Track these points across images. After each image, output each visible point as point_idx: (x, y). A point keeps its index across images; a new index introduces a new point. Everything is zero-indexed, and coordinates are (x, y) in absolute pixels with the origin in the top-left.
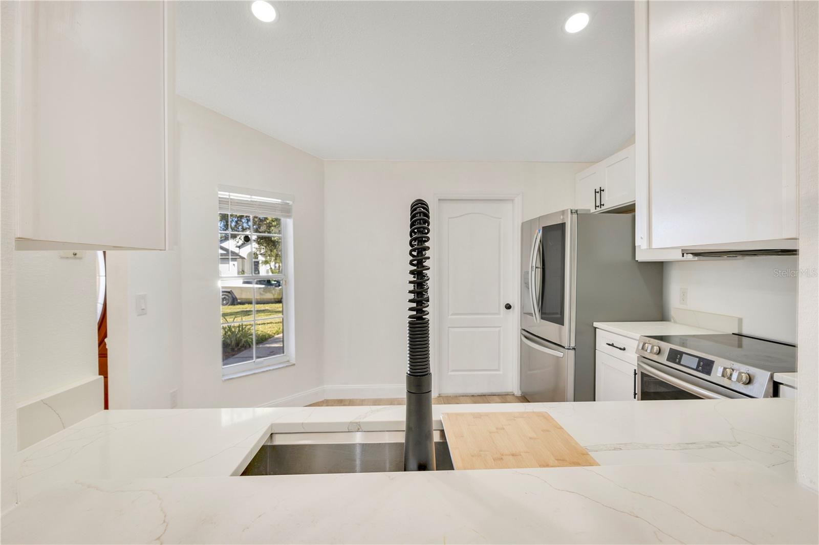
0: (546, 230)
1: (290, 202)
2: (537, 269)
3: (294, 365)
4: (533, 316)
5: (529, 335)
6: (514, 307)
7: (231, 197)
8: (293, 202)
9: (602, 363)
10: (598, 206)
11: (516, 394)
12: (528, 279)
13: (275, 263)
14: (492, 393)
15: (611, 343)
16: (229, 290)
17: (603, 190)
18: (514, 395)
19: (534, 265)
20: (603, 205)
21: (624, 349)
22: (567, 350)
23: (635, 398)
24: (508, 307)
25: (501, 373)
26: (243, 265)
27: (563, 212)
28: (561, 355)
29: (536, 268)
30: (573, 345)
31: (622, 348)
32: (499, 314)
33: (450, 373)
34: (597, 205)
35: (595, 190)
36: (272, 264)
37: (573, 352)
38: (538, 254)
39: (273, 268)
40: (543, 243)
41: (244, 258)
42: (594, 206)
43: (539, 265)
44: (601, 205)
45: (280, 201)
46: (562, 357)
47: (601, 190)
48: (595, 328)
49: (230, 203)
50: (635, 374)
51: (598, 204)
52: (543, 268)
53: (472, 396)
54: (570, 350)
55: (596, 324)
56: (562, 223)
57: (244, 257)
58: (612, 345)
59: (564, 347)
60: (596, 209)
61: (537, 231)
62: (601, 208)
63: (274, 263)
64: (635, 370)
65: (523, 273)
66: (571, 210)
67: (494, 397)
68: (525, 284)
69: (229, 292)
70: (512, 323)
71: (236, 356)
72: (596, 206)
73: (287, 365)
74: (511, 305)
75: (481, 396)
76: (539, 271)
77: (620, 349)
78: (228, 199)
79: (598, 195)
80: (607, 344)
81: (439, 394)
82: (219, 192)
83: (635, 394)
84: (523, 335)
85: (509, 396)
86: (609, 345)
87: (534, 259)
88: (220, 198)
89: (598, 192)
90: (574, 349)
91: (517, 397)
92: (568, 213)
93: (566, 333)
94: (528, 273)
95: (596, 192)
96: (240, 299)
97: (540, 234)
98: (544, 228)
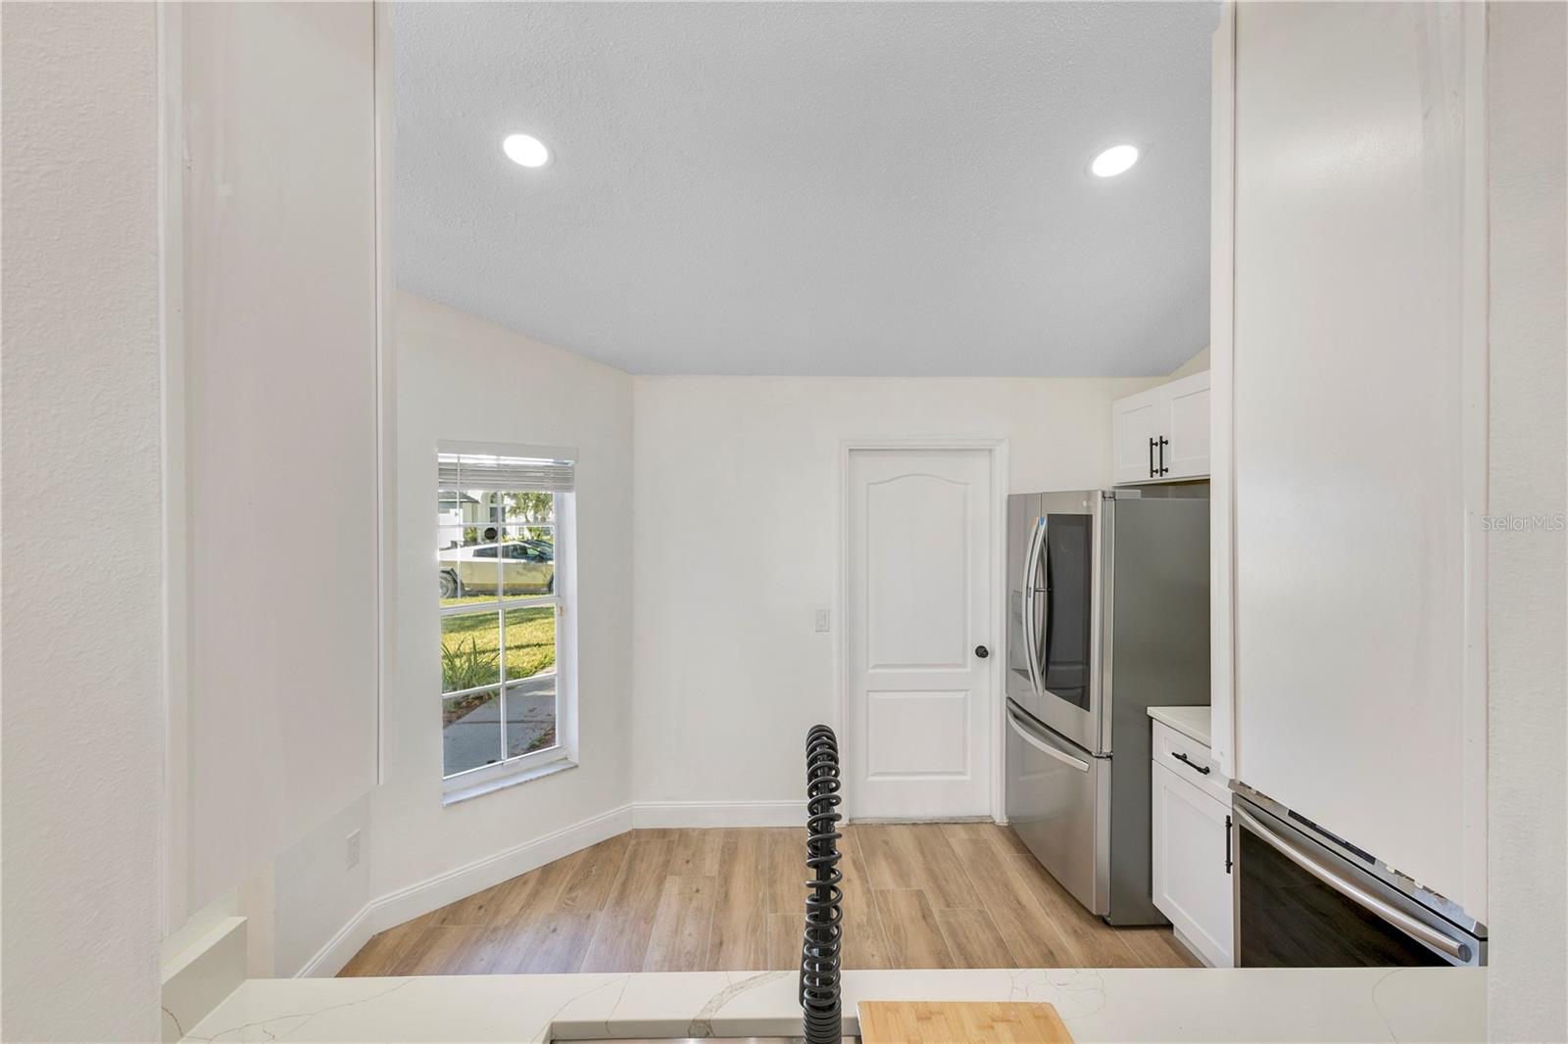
0: (1054, 520)
1: (571, 462)
2: (1037, 593)
3: (577, 766)
4: (1029, 679)
5: (1020, 714)
6: (993, 654)
7: (462, 461)
8: (576, 462)
9: (1165, 788)
10: (1157, 471)
11: (997, 821)
12: (1021, 607)
13: (536, 513)
14: (951, 818)
15: (1181, 754)
16: (448, 568)
17: (1166, 443)
18: (993, 823)
19: (1032, 585)
20: (1167, 470)
21: (1206, 771)
22: (1095, 759)
23: (1229, 871)
24: (982, 652)
25: (967, 778)
26: (474, 513)
27: (1089, 495)
28: (1084, 766)
29: (1035, 591)
30: (1107, 749)
31: (1203, 767)
32: (963, 665)
33: (871, 779)
34: (1154, 469)
35: (1151, 439)
36: (530, 514)
37: (1107, 763)
38: (1040, 563)
39: (531, 519)
40: (1048, 543)
41: (477, 502)
42: (1149, 471)
43: (1042, 585)
44: (1162, 470)
45: (552, 460)
46: (1087, 772)
47: (1162, 442)
48: (1151, 719)
49: (459, 473)
50: (1229, 825)
51: (1157, 466)
52: (1048, 592)
53: (914, 824)
54: (1103, 760)
55: (1152, 711)
56: (1086, 516)
57: (476, 498)
58: (1183, 758)
59: (1090, 753)
60: (1152, 476)
61: (1038, 518)
62: (1161, 475)
63: (532, 512)
64: (1228, 818)
65: (1011, 593)
66: (1103, 493)
67: (957, 826)
68: (1014, 616)
69: (448, 573)
70: (990, 683)
71: (466, 718)
72: (1152, 471)
73: (564, 767)
74: (988, 649)
75: (931, 824)
76: (1042, 597)
77: (1199, 770)
78: (456, 464)
79: (1156, 449)
80: (1173, 754)
81: (850, 820)
82: (440, 454)
83: (1229, 864)
84: (1010, 710)
85: (983, 825)
86: (1178, 756)
87: (1032, 574)
88: (440, 464)
89: (1156, 444)
90: (1110, 757)
91: (1000, 827)
92: (1097, 495)
93: (1095, 725)
94: (1021, 596)
95: (1152, 444)
96: (469, 585)
97: (1043, 528)
98: (1050, 517)
